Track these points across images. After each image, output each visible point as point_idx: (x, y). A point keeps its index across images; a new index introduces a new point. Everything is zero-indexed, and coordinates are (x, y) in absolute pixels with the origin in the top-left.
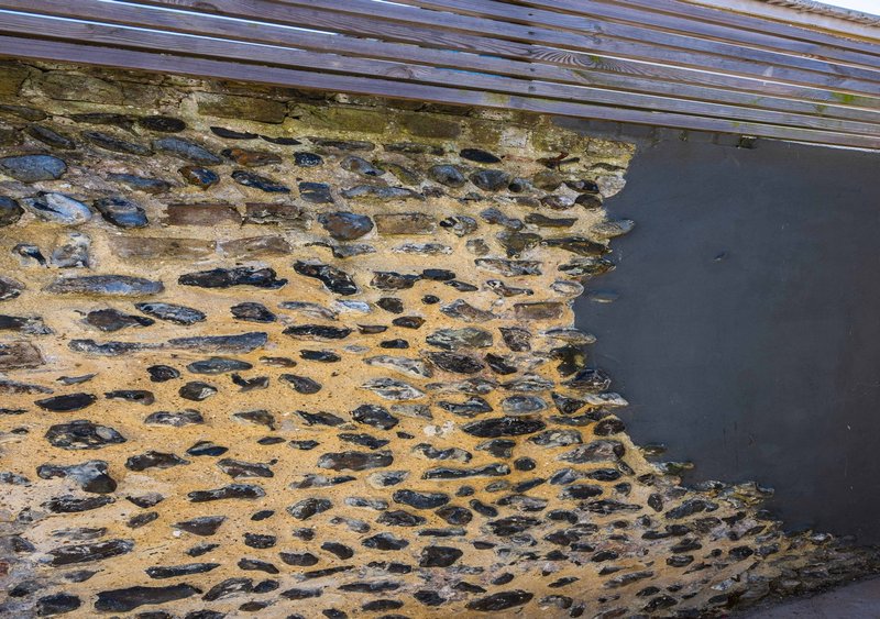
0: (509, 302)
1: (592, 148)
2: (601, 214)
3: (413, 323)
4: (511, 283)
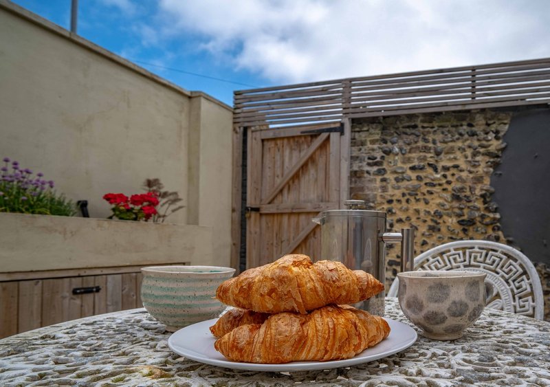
0: (471, 176)
1: (500, 117)
2: (501, 141)
3: (449, 183)
4: (472, 169)
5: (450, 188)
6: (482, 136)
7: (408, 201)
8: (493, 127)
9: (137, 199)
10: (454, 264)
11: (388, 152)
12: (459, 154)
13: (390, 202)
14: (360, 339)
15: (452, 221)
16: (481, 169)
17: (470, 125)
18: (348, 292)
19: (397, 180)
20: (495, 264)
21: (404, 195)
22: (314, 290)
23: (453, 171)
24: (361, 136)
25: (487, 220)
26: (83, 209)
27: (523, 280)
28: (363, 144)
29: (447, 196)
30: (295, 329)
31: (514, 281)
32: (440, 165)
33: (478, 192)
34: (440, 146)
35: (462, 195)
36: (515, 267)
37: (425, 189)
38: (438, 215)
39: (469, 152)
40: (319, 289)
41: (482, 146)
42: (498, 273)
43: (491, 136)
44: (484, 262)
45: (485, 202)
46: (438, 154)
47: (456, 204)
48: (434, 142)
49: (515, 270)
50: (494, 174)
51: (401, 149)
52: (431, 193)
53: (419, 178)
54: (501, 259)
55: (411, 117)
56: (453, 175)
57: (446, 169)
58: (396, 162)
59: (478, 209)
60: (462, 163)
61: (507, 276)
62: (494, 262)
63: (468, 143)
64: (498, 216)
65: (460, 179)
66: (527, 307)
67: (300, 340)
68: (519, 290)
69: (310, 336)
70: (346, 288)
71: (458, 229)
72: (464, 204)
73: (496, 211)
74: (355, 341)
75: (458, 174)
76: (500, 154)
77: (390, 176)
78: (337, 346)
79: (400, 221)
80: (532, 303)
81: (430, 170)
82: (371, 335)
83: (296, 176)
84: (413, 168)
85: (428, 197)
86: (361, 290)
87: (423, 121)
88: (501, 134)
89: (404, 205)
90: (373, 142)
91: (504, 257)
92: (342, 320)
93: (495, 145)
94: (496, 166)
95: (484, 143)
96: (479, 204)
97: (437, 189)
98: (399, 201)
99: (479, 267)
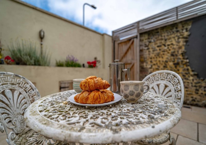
0: (177, 47)
1: (187, 23)
4: (178, 44)
5: (170, 52)
6: (181, 31)
7: (157, 58)
8: (185, 27)
9: (93, 63)
10: (158, 79)
11: (150, 42)
12: (173, 39)
13: (151, 58)
14: (100, 99)
15: (171, 64)
16: (181, 44)
17: (177, 28)
18: (100, 86)
19: (153, 51)
20: (170, 79)
21: (155, 56)
22: (92, 85)
23: (171, 46)
24: (142, 38)
25: (184, 63)
26: (84, 66)
27: (178, 85)
28: (143, 40)
29: (169, 55)
30: (86, 95)
31: (175, 85)
32: (166, 44)
33: (180, 52)
34: (166, 37)
35: (174, 54)
36: (176, 80)
37: (162, 53)
38: (166, 62)
39: (176, 38)
40: (93, 85)
41: (181, 35)
42: (171, 82)
43: (184, 31)
44: (167, 78)
45: (183, 56)
46: (166, 40)
47: (172, 57)
48: (164, 36)
49: (176, 81)
50: (186, 45)
51: (154, 40)
52: (163, 54)
53: (160, 50)
54: (172, 77)
55: (157, 29)
56: (171, 47)
57: (168, 45)
58: (153, 45)
59: (180, 59)
60: (174, 42)
61: (173, 83)
62: (170, 78)
63: (176, 35)
64: (188, 61)
65: (174, 48)
66: (179, 96)
67: (87, 98)
68: (177, 89)
69: (89, 98)
70: (99, 85)
71: (173, 66)
72: (175, 57)
73: (187, 59)
74: (99, 100)
75: (172, 46)
76: (188, 37)
77: (151, 50)
78: (94, 101)
79: (154, 65)
80: (180, 94)
81: (163, 46)
82: (106, 99)
83: (126, 53)
84: (158, 47)
85: (163, 56)
86: (103, 86)
87: (161, 30)
88: (188, 29)
89: (155, 59)
90: (146, 39)
91: (173, 76)
92: (97, 94)
93: (186, 34)
94: (186, 42)
95: (182, 34)
96: (181, 57)
97: (166, 53)
98: (154, 58)
99: (165, 80)
